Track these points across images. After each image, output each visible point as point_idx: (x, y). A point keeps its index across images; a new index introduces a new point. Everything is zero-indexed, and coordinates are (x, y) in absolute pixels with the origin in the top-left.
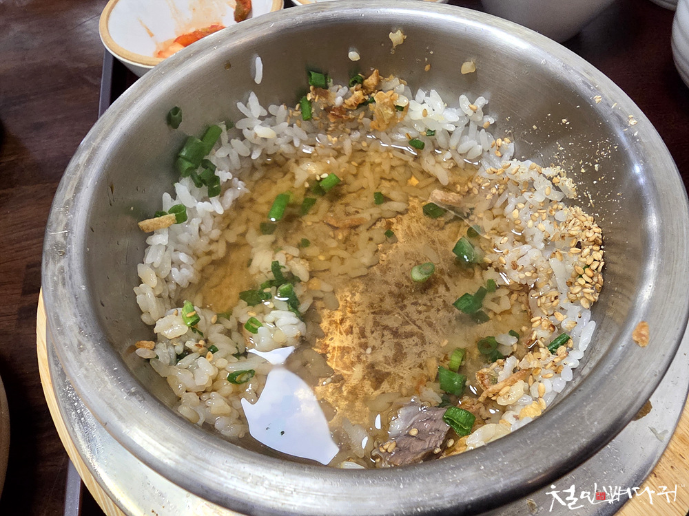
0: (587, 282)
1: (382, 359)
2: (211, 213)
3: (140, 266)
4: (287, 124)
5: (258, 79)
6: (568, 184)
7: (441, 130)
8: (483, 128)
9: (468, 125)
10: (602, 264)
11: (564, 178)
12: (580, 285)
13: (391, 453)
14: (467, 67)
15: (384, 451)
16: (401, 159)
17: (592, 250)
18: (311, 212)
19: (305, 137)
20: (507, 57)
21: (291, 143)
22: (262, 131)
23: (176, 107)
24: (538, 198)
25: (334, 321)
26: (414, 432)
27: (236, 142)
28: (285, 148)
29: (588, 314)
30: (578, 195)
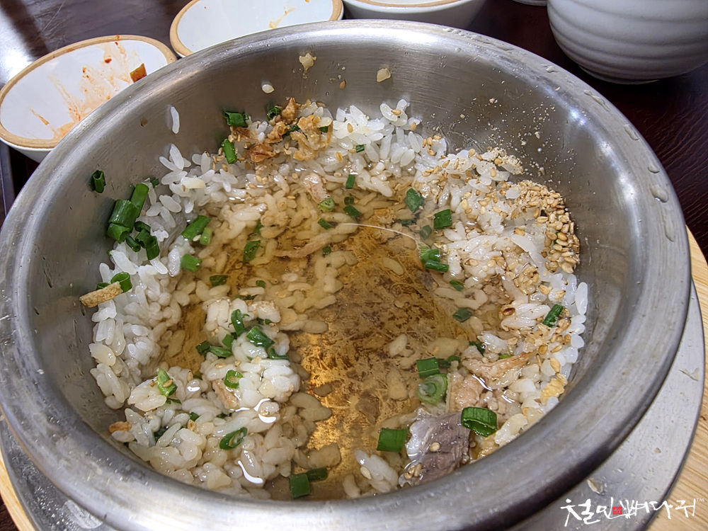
0: (564, 247)
1: (376, 383)
2: (155, 276)
3: (91, 346)
4: (212, 172)
5: (176, 129)
6: (512, 162)
7: (370, 142)
8: (410, 131)
9: (394, 133)
10: (572, 224)
11: (505, 157)
12: (557, 251)
13: (419, 477)
14: (382, 75)
15: (410, 477)
16: (335, 183)
17: (557, 215)
18: (258, 255)
19: (235, 181)
20: (420, 54)
21: (222, 190)
22: (189, 182)
23: (98, 171)
24: (485, 181)
25: (313, 358)
26: (436, 447)
27: (165, 198)
28: (217, 197)
29: (574, 279)
30: (524, 169)
